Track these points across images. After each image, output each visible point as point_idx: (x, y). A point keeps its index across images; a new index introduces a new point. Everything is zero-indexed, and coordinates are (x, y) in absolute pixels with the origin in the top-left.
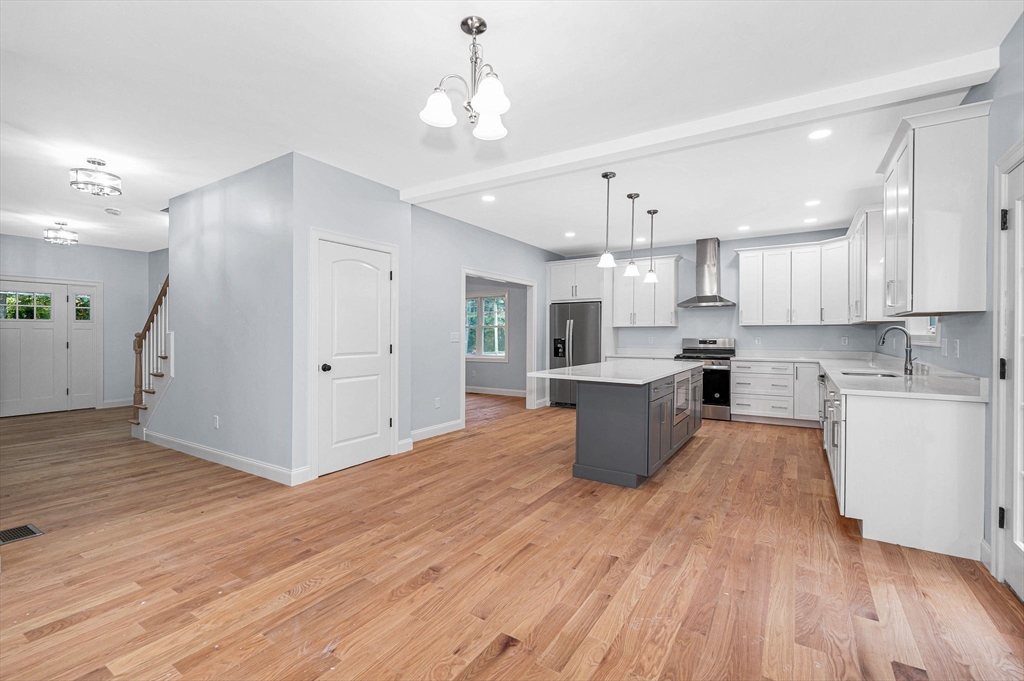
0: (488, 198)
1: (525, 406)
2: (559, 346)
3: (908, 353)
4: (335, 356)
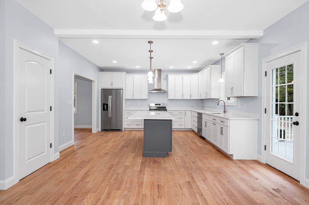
0: (96, 42)
1: (92, 133)
2: (105, 106)
3: (225, 107)
4: (26, 113)
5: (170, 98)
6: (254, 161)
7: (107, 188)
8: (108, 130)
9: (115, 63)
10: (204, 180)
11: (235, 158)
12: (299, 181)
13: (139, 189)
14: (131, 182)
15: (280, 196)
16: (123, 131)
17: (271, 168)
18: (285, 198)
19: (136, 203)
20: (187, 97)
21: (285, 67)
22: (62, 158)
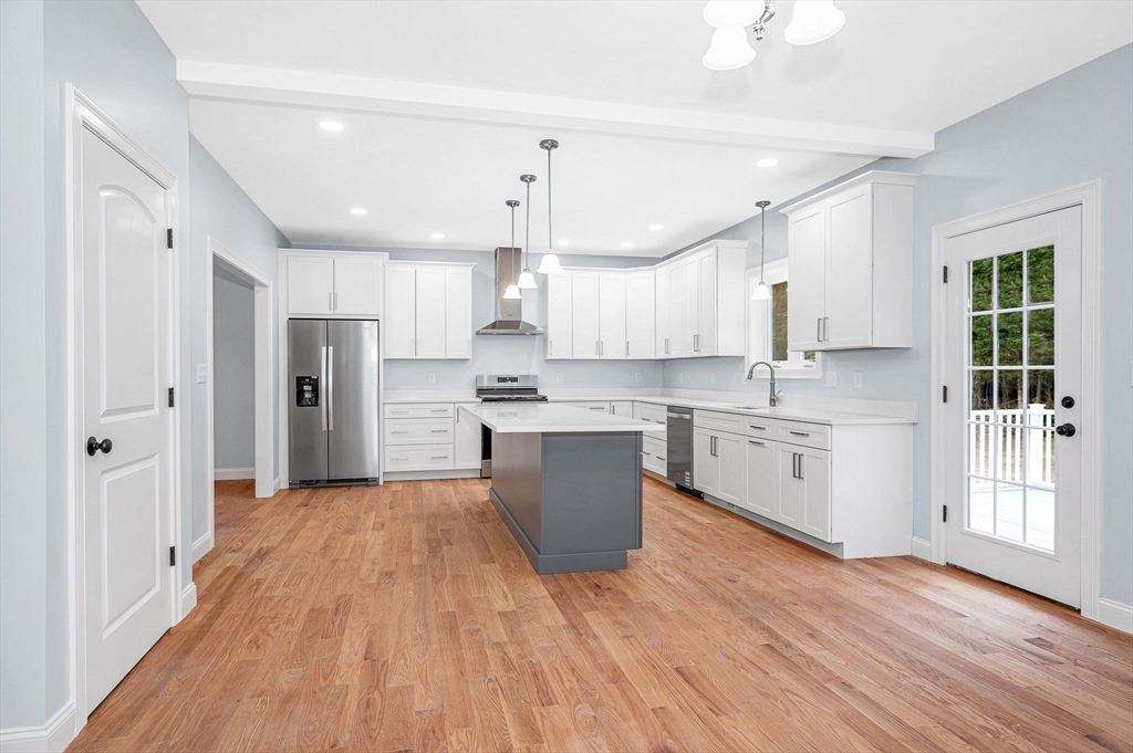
1: (253, 495)
2: (305, 388)
3: (772, 385)
4: (103, 416)
5: (554, 354)
6: (905, 558)
7: (503, 703)
8: (318, 481)
9: (357, 216)
10: (811, 635)
11: (848, 554)
12: (1077, 607)
13: (623, 692)
14: (573, 670)
15: (1061, 659)
16: (381, 483)
17: (971, 576)
18: (1079, 662)
19: (654, 743)
20: (614, 352)
21: (1019, 254)
22: (209, 607)
